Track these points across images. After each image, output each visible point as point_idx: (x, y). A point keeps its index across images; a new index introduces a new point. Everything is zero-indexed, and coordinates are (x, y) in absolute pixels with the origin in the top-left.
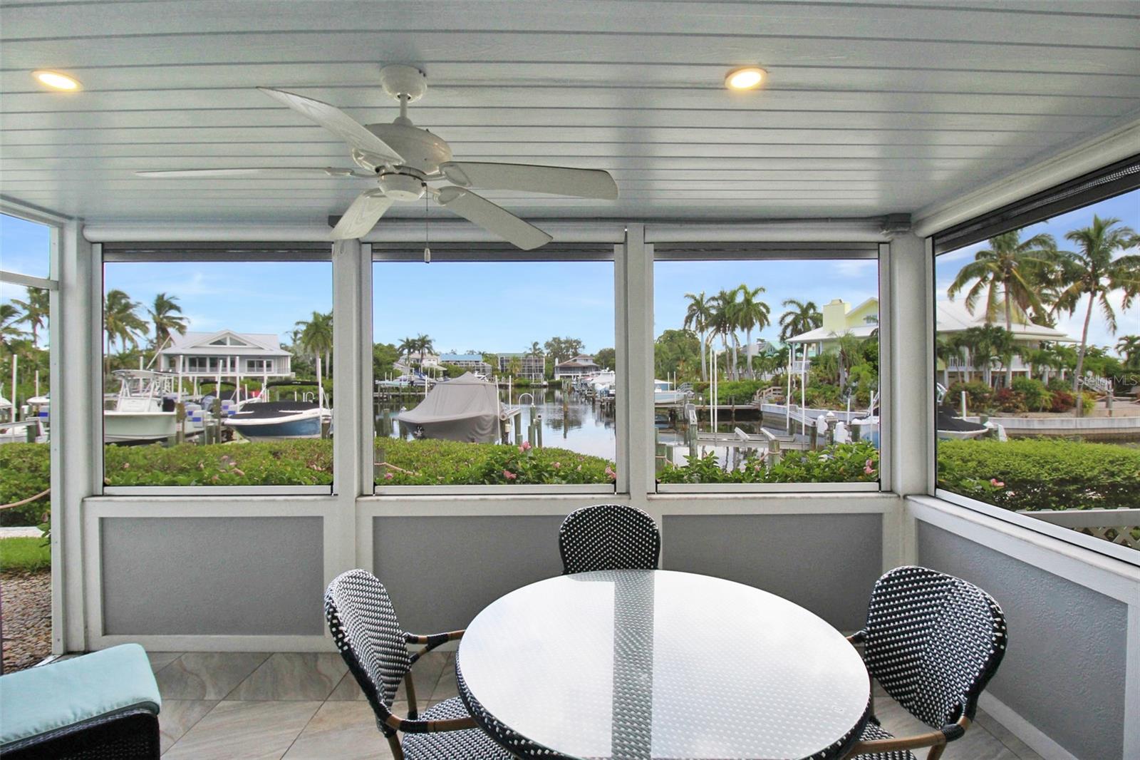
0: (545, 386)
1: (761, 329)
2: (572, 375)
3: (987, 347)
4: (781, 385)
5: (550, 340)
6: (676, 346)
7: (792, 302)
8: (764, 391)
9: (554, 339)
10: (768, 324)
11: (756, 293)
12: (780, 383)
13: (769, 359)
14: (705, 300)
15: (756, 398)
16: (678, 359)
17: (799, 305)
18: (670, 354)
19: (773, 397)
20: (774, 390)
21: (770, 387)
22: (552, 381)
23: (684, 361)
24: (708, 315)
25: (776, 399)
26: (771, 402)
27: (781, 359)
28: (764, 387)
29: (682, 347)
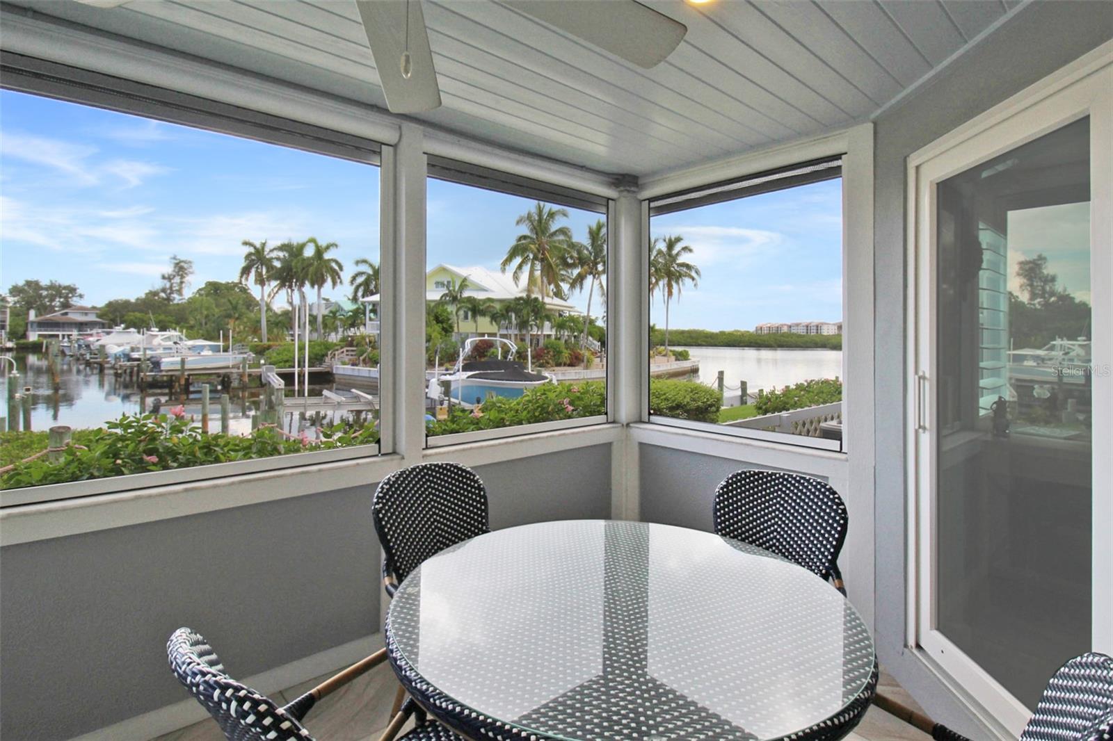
0: (9, 350)
1: (333, 288)
2: (60, 333)
3: (528, 314)
4: (357, 346)
5: (21, 283)
6: (226, 300)
7: (365, 261)
8: (337, 353)
9: (29, 283)
10: (341, 282)
11: (328, 247)
12: (355, 343)
13: (341, 320)
14: (267, 249)
15: (327, 359)
16: (229, 316)
17: (371, 265)
18: (217, 310)
19: (346, 359)
20: (347, 351)
21: (342, 348)
22: (22, 341)
23: (237, 319)
24: (270, 267)
25: (350, 360)
26: (344, 363)
27: (355, 319)
28: (336, 348)
29: (234, 302)
